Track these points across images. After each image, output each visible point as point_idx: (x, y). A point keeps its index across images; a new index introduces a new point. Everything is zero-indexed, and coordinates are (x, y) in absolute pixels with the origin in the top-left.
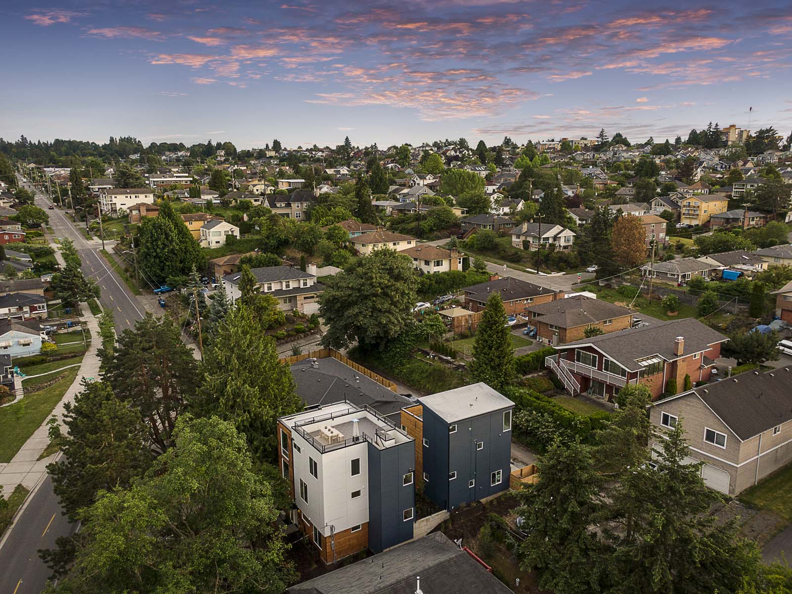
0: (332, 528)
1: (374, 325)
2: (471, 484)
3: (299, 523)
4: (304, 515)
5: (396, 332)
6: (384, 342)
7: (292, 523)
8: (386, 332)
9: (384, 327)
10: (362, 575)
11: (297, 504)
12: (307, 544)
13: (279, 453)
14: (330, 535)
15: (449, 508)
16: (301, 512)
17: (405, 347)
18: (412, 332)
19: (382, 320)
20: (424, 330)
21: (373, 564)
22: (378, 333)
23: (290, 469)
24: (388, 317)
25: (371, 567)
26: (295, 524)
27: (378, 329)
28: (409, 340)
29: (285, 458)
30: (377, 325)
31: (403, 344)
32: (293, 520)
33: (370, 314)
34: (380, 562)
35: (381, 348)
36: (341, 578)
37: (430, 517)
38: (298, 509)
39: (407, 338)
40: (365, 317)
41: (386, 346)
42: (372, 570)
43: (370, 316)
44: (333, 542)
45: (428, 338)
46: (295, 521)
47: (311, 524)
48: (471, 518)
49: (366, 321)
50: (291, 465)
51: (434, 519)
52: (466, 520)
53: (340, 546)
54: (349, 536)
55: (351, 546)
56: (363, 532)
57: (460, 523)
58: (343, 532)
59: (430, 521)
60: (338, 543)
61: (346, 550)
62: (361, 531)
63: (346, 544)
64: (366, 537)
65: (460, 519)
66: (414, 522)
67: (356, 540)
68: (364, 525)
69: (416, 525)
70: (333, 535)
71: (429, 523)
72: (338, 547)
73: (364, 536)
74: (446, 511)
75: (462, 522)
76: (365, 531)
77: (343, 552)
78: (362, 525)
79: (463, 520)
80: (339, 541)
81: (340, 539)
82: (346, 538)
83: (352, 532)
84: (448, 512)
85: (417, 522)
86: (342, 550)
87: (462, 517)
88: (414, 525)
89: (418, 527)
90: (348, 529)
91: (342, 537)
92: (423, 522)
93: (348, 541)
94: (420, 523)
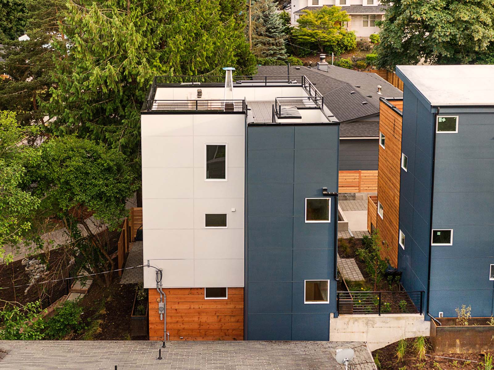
0: (159, 273)
6: (468, 59)
12: (140, 303)
14: (155, 286)
15: (428, 312)
44: (161, 305)
51: (388, 325)
52: (470, 352)
53: (178, 319)
54: (200, 306)
55: (202, 326)
56: (232, 306)
57: (450, 352)
58: (187, 292)
59: (375, 326)
60: (174, 311)
61: (192, 330)
62: (227, 304)
63: (191, 319)
64: (237, 318)
65: (453, 345)
66: (332, 315)
67: (216, 318)
68: (234, 291)
69: (336, 322)
70: (161, 289)
71: (371, 329)
72: (174, 320)
73: (234, 316)
74: (422, 317)
75: (458, 352)
76: (237, 306)
77: (184, 333)
78: (231, 291)
79: (461, 350)
80: (176, 306)
81: (178, 304)
82: (192, 307)
83: (206, 298)
84: (425, 320)
85: (340, 317)
86: (184, 329)
87: (458, 341)
88: (332, 320)
89: (344, 331)
90: (197, 289)
91: (183, 300)
92: (356, 323)
93: (195, 314)
94: (349, 323)
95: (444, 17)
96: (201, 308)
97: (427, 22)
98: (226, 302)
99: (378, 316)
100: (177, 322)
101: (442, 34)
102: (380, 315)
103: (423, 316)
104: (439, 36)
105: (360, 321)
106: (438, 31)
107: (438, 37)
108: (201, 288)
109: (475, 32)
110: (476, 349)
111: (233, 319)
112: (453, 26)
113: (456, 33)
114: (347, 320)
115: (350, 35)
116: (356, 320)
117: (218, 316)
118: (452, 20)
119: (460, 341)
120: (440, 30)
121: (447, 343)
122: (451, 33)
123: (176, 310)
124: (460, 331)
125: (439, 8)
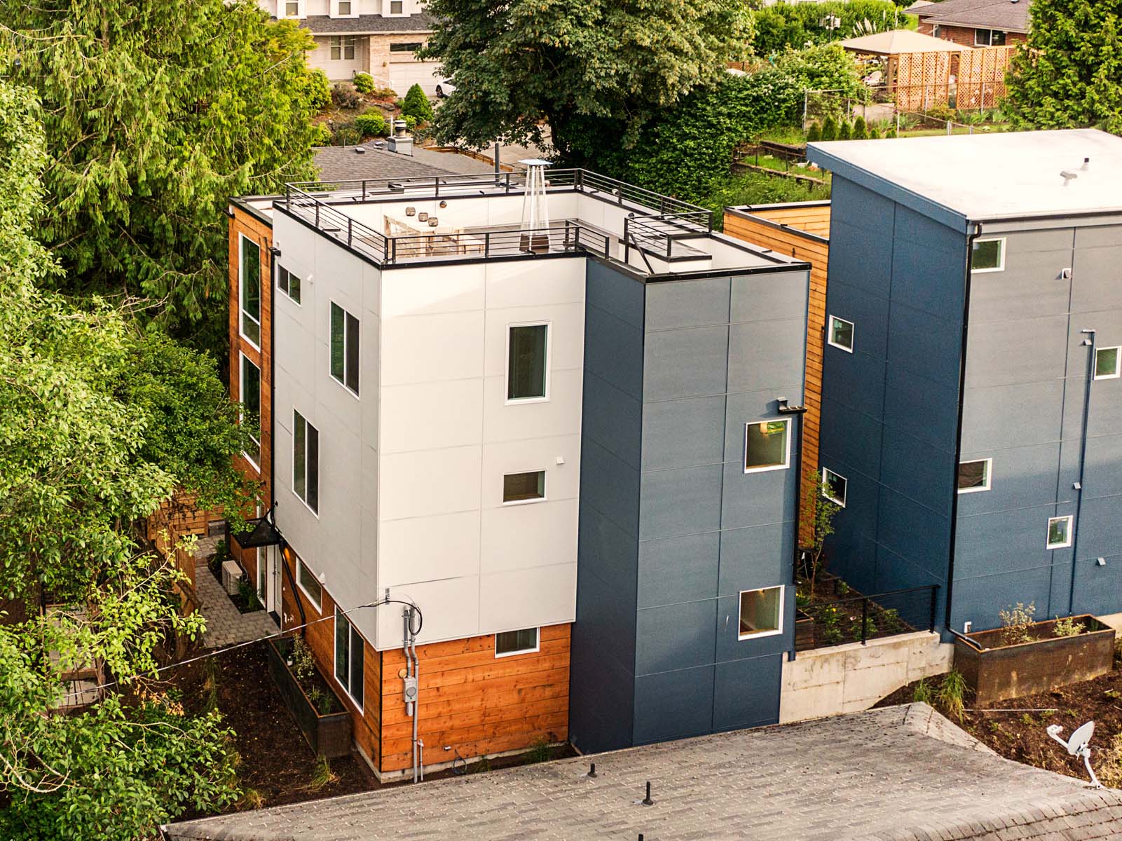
0: (410, 615)
1: (611, 50)
2: (1056, 533)
3: (286, 607)
4: (304, 569)
5: (683, 79)
6: (639, 122)
7: (260, 607)
8: (652, 80)
9: (644, 62)
10: (538, 820)
11: (280, 526)
12: (307, 685)
13: (232, 333)
14: (400, 645)
15: (948, 626)
16: (293, 554)
17: (712, 136)
18: (740, 91)
19: (639, 35)
20: (787, 86)
21: (592, 783)
22: (623, 79)
23: (264, 387)
24: (660, 30)
25: (585, 796)
26: (274, 614)
27: (620, 66)
28: (730, 116)
29: (247, 348)
30: (619, 53)
31: (711, 125)
32: (264, 596)
33: (597, 14)
34: (635, 782)
35: (631, 141)
36: (431, 817)
37: (858, 645)
38: (284, 545)
39: (724, 110)
40: (580, 23)
41: (647, 135)
42: (589, 807)
43: (597, 22)
44: (410, 683)
45: (801, 111)
46: (272, 602)
47: (329, 603)
48: (1055, 688)
49: (581, 35)
50: (266, 367)
51: (880, 661)
52: (1033, 692)
53: (440, 709)
54: (486, 674)
55: (489, 716)
56: (547, 665)
57: (1001, 699)
58: (461, 647)
59: (859, 666)
60: (434, 693)
61: (468, 729)
62: (538, 661)
63: (467, 705)
64: (557, 689)
65: (1006, 684)
66: (785, 656)
67: (515, 695)
68: (553, 633)
69: (792, 670)
70: (413, 648)
71: (851, 674)
72: (433, 711)
73: (550, 685)
74: (935, 638)
75: (1014, 696)
76: (557, 664)
77: (454, 738)
78: (546, 634)
79: (1018, 692)
80: (439, 682)
81: (443, 675)
82: (470, 677)
83: (498, 656)
84: (942, 641)
85: (799, 656)
86: (452, 728)
87: (1014, 675)
88: (786, 666)
89: (805, 685)
90: (481, 638)
91: (452, 667)
92: (826, 666)
93: (477, 693)
94: (815, 667)
95: (602, 41)
96: (487, 677)
97: (572, 49)
98: (537, 659)
99: (862, 646)
100: (439, 715)
101: (603, 74)
102: (863, 643)
103: (936, 635)
104: (598, 77)
105: (833, 662)
106: (594, 69)
107: (594, 80)
108: (488, 636)
109: (665, 67)
110: (1042, 686)
111: (548, 692)
112: (618, 57)
113: (626, 70)
114: (810, 661)
115: (318, 79)
116: (826, 660)
117: (520, 691)
118: (618, 45)
119: (1018, 675)
120: (597, 65)
121: (997, 681)
122: (617, 71)
123: (438, 689)
124: (1018, 654)
125: (590, 24)
